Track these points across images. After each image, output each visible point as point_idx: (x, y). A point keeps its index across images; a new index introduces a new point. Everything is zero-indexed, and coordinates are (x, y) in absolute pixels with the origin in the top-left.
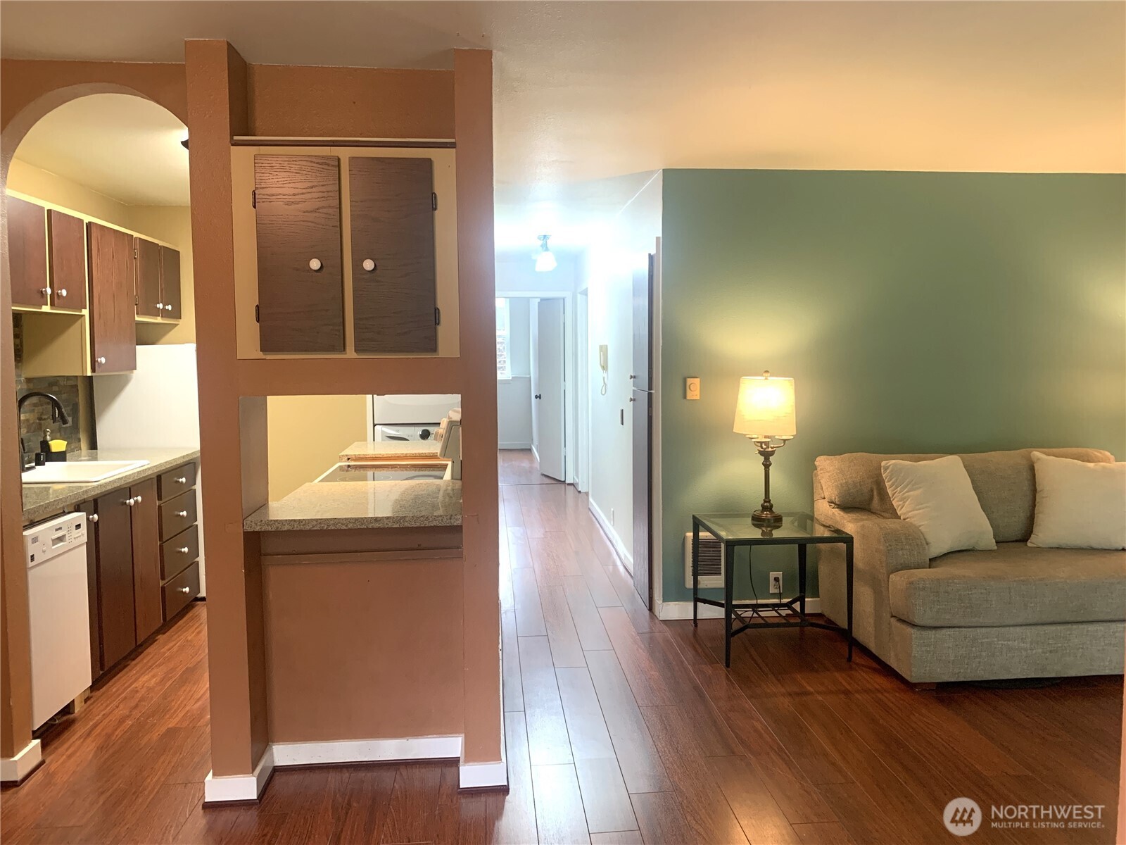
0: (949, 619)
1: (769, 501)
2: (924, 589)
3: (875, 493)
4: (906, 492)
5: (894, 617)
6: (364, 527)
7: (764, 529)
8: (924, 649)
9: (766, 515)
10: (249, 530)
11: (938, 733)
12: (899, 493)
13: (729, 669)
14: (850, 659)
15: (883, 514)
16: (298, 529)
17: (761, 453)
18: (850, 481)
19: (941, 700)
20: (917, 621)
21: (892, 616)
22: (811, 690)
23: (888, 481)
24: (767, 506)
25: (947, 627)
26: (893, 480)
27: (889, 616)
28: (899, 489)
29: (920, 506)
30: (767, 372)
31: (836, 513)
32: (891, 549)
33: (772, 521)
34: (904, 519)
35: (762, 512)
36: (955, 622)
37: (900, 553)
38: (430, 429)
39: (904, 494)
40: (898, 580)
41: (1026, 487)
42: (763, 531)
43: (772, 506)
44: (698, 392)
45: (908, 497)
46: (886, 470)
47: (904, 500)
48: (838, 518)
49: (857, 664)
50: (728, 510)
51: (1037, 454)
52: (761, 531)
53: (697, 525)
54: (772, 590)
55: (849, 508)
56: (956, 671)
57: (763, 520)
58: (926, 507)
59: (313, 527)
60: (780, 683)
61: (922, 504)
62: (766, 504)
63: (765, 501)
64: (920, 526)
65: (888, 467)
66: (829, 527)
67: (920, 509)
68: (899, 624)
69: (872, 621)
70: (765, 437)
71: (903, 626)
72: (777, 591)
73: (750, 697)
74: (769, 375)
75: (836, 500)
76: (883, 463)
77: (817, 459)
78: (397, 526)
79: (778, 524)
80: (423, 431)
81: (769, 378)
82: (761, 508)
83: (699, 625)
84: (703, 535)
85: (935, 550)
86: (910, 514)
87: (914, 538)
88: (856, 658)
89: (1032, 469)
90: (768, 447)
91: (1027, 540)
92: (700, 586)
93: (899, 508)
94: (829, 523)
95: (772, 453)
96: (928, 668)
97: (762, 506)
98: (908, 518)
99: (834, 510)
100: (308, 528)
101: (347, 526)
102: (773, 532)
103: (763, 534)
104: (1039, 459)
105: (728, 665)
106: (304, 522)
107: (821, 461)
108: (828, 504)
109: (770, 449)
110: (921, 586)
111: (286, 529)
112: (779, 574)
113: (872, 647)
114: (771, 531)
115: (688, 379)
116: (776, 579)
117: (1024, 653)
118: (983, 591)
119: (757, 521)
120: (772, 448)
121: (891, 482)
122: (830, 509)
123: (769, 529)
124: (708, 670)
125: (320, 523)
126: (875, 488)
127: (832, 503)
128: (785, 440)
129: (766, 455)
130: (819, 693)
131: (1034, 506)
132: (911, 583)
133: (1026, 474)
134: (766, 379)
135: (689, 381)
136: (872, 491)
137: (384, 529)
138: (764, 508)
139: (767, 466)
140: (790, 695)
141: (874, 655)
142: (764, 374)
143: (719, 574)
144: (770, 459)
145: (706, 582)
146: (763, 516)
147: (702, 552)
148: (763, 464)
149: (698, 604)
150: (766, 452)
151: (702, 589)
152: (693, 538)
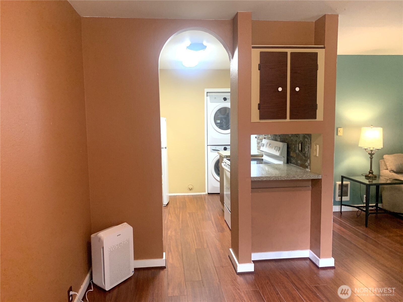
1: (372, 171)
6: (290, 179)
7: (370, 180)
10: (253, 180)
13: (367, 228)
16: (269, 180)
17: (369, 154)
18: (399, 163)
24: (371, 172)
30: (372, 125)
33: (373, 177)
35: (369, 174)
38: (227, 147)
42: (369, 180)
43: (373, 172)
44: (342, 133)
52: (368, 181)
53: (343, 177)
55: (399, 173)
57: (370, 177)
59: (274, 179)
62: (371, 171)
63: (370, 171)
70: (373, 148)
75: (394, 170)
77: (384, 156)
78: (300, 179)
79: (376, 178)
80: (224, 148)
82: (369, 173)
83: (342, 214)
92: (343, 200)
94: (391, 178)
95: (374, 154)
97: (369, 172)
99: (392, 173)
100: (272, 179)
101: (284, 179)
103: (369, 182)
106: (271, 177)
107: (386, 157)
108: (389, 171)
109: (373, 153)
111: (265, 180)
115: (339, 128)
119: (367, 177)
120: (373, 152)
122: (390, 173)
123: (372, 180)
125: (276, 178)
127: (392, 171)
128: (378, 150)
129: (371, 154)
134: (372, 128)
135: (339, 129)
137: (297, 180)
138: (370, 173)
142: (371, 126)
143: (348, 196)
144: (373, 156)
145: (344, 199)
146: (370, 175)
147: (344, 189)
148: (370, 158)
149: (342, 206)
150: (371, 153)
151: (343, 201)
152: (341, 184)
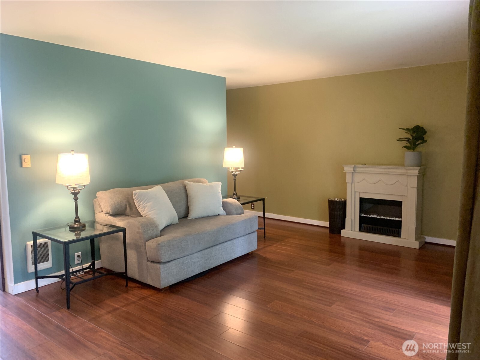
0: (174, 257)
1: (78, 218)
2: (164, 246)
3: (128, 206)
4: (146, 204)
5: (149, 261)
7: (76, 232)
8: (165, 272)
9: (77, 225)
11: (181, 307)
12: (142, 205)
13: (70, 310)
14: (127, 286)
15: (132, 215)
17: (72, 193)
18: (116, 202)
19: (172, 292)
20: (163, 261)
21: (148, 261)
22: (118, 306)
23: (136, 200)
24: (77, 220)
25: (172, 260)
26: (139, 199)
27: (146, 261)
28: (142, 203)
29: (153, 209)
30: (73, 151)
31: (110, 218)
32: (145, 231)
33: (81, 228)
34: (145, 216)
35: (75, 223)
36: (177, 257)
37: (149, 232)
39: (144, 205)
40: (151, 244)
41: (184, 195)
42: (76, 233)
43: (80, 220)
44: (29, 163)
45: (147, 206)
46: (135, 195)
47: (145, 207)
48: (112, 221)
49: (130, 287)
50: (54, 226)
51: (186, 182)
52: (74, 234)
53: (35, 236)
54: (76, 262)
55: (116, 215)
56: (177, 278)
57: (76, 228)
58: (155, 209)
60: (101, 308)
61: (153, 208)
62: (76, 219)
63: (76, 218)
64: (153, 218)
65: (136, 193)
66: (106, 225)
67: (152, 211)
68: (152, 264)
69: (136, 265)
70: (76, 185)
71: (155, 265)
72: (79, 262)
73: (90, 320)
74: (74, 152)
75: (110, 212)
76: (134, 192)
77: (97, 193)
79: (84, 228)
81: (74, 154)
82: (74, 222)
83: (39, 291)
84: (40, 241)
85: (161, 227)
86: (148, 213)
87: (152, 224)
88: (130, 284)
89: (185, 188)
90: (76, 190)
91: (187, 217)
92: (42, 269)
93: (142, 211)
94: (107, 223)
95: (78, 193)
96: (167, 280)
97: (75, 220)
98: (147, 215)
99: (108, 217)
102: (81, 233)
103: (76, 235)
104: (188, 184)
105: (68, 308)
107: (99, 194)
108: (104, 214)
109: (77, 191)
110: (163, 245)
112: (80, 253)
113: (137, 277)
114: (80, 233)
115: (23, 156)
116: (79, 256)
117: (199, 263)
118: (185, 241)
119: (72, 229)
120: (78, 190)
121: (138, 200)
122: (106, 217)
123: (79, 232)
124: (59, 314)
126: (127, 204)
127: (108, 213)
128: (84, 186)
129: (75, 194)
130: (122, 307)
131: (188, 203)
132: (159, 244)
133: (183, 191)
136: (126, 205)
138: (76, 221)
139: (76, 200)
140: (110, 312)
141: (140, 282)
142: (71, 152)
143: (48, 261)
144: (78, 196)
145: (41, 266)
146: (76, 226)
147: (40, 251)
148: (74, 199)
149: (38, 279)
150: (75, 192)
151: (40, 271)
152: (33, 244)
